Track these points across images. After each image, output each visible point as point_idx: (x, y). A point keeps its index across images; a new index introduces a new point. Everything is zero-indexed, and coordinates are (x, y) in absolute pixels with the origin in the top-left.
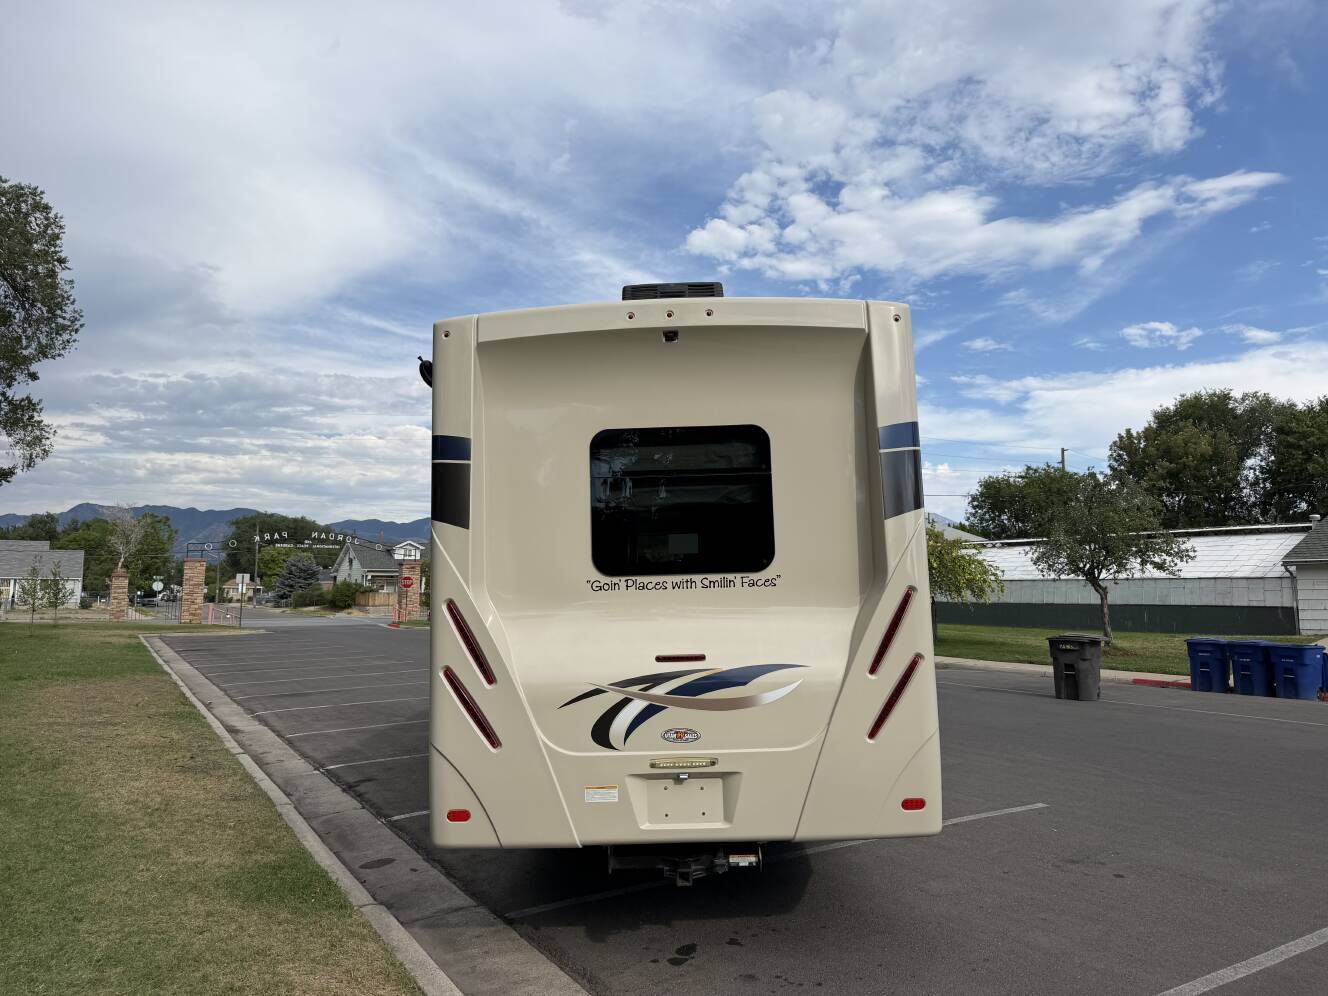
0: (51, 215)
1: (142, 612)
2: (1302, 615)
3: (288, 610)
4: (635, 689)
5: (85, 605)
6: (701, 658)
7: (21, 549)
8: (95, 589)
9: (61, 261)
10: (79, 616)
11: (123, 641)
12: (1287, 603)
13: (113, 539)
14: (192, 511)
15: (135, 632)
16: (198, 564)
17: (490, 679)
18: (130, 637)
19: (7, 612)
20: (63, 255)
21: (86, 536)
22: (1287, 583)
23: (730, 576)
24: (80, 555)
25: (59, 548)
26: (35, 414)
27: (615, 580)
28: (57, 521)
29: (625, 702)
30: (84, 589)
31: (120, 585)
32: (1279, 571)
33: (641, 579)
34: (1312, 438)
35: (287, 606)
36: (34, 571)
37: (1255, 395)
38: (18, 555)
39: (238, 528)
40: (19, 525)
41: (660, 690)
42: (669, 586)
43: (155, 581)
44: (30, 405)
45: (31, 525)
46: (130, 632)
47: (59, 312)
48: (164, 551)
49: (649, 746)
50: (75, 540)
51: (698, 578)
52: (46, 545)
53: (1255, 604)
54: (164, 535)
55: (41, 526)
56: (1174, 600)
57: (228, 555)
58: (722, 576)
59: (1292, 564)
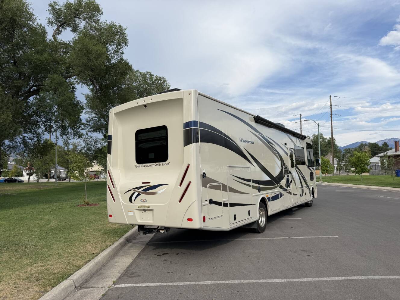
4: (136, 190)
6: (149, 183)
17: (114, 188)
23: (160, 163)
27: (140, 165)
29: (134, 193)
33: (145, 165)
41: (140, 190)
42: (149, 166)
49: (138, 203)
51: (154, 164)
58: (158, 163)
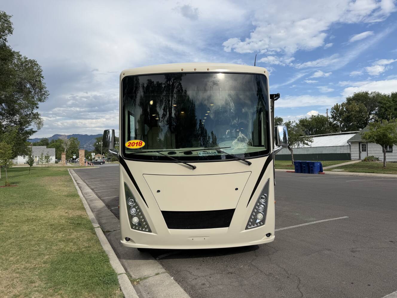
0: (39, 66)
1: (71, 164)
2: (352, 155)
3: (110, 162)
5: (56, 162)
7: (39, 148)
8: (58, 158)
9: (42, 77)
10: (55, 165)
11: (63, 170)
12: (349, 153)
13: (63, 145)
14: (86, 135)
15: (67, 168)
16: (82, 151)
18: (65, 169)
19: (37, 165)
20: (43, 76)
21: (56, 144)
22: (349, 147)
24: (54, 149)
25: (49, 148)
26: (39, 116)
28: (49, 140)
30: (56, 158)
31: (64, 157)
32: (347, 144)
34: (387, 105)
35: (110, 161)
36: (42, 154)
37: (375, 92)
38: (38, 150)
39: (97, 140)
40: (39, 141)
43: (74, 155)
44: (37, 114)
45: (42, 141)
46: (66, 168)
47: (42, 90)
48: (77, 147)
50: (53, 145)
52: (45, 147)
53: (342, 153)
54: (76, 143)
55: (44, 142)
56: (324, 152)
57: (95, 148)
59: (349, 142)
